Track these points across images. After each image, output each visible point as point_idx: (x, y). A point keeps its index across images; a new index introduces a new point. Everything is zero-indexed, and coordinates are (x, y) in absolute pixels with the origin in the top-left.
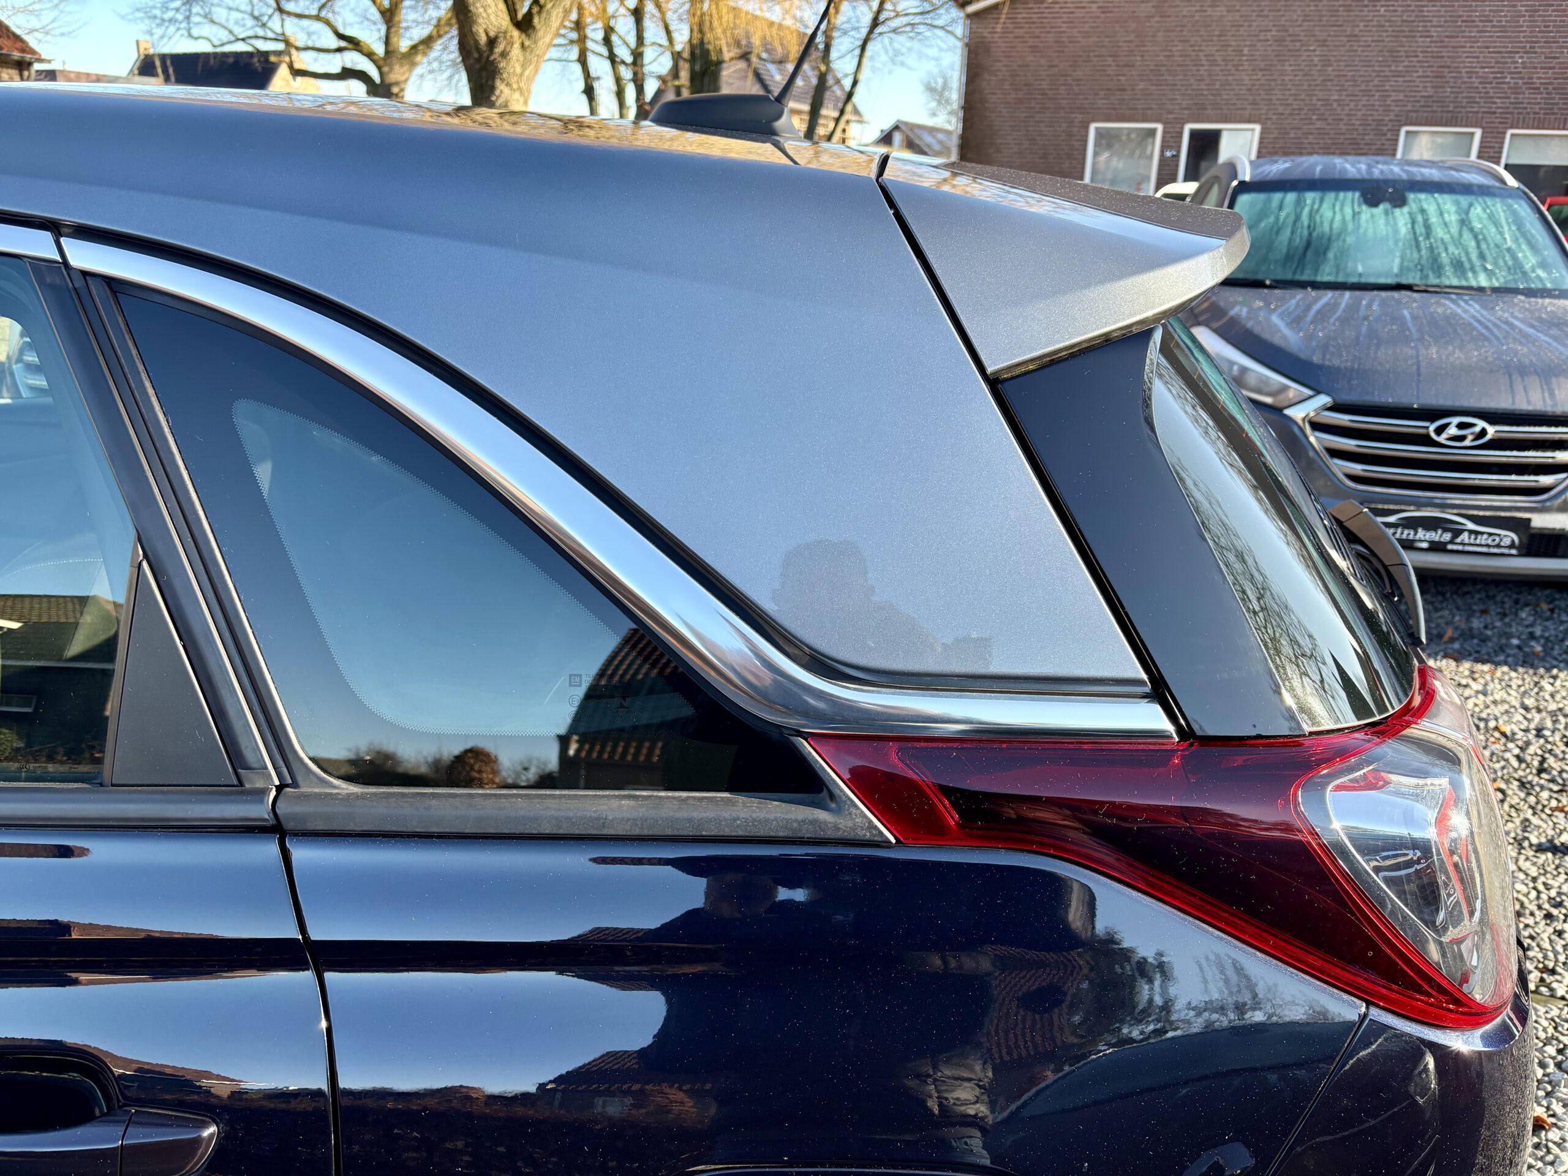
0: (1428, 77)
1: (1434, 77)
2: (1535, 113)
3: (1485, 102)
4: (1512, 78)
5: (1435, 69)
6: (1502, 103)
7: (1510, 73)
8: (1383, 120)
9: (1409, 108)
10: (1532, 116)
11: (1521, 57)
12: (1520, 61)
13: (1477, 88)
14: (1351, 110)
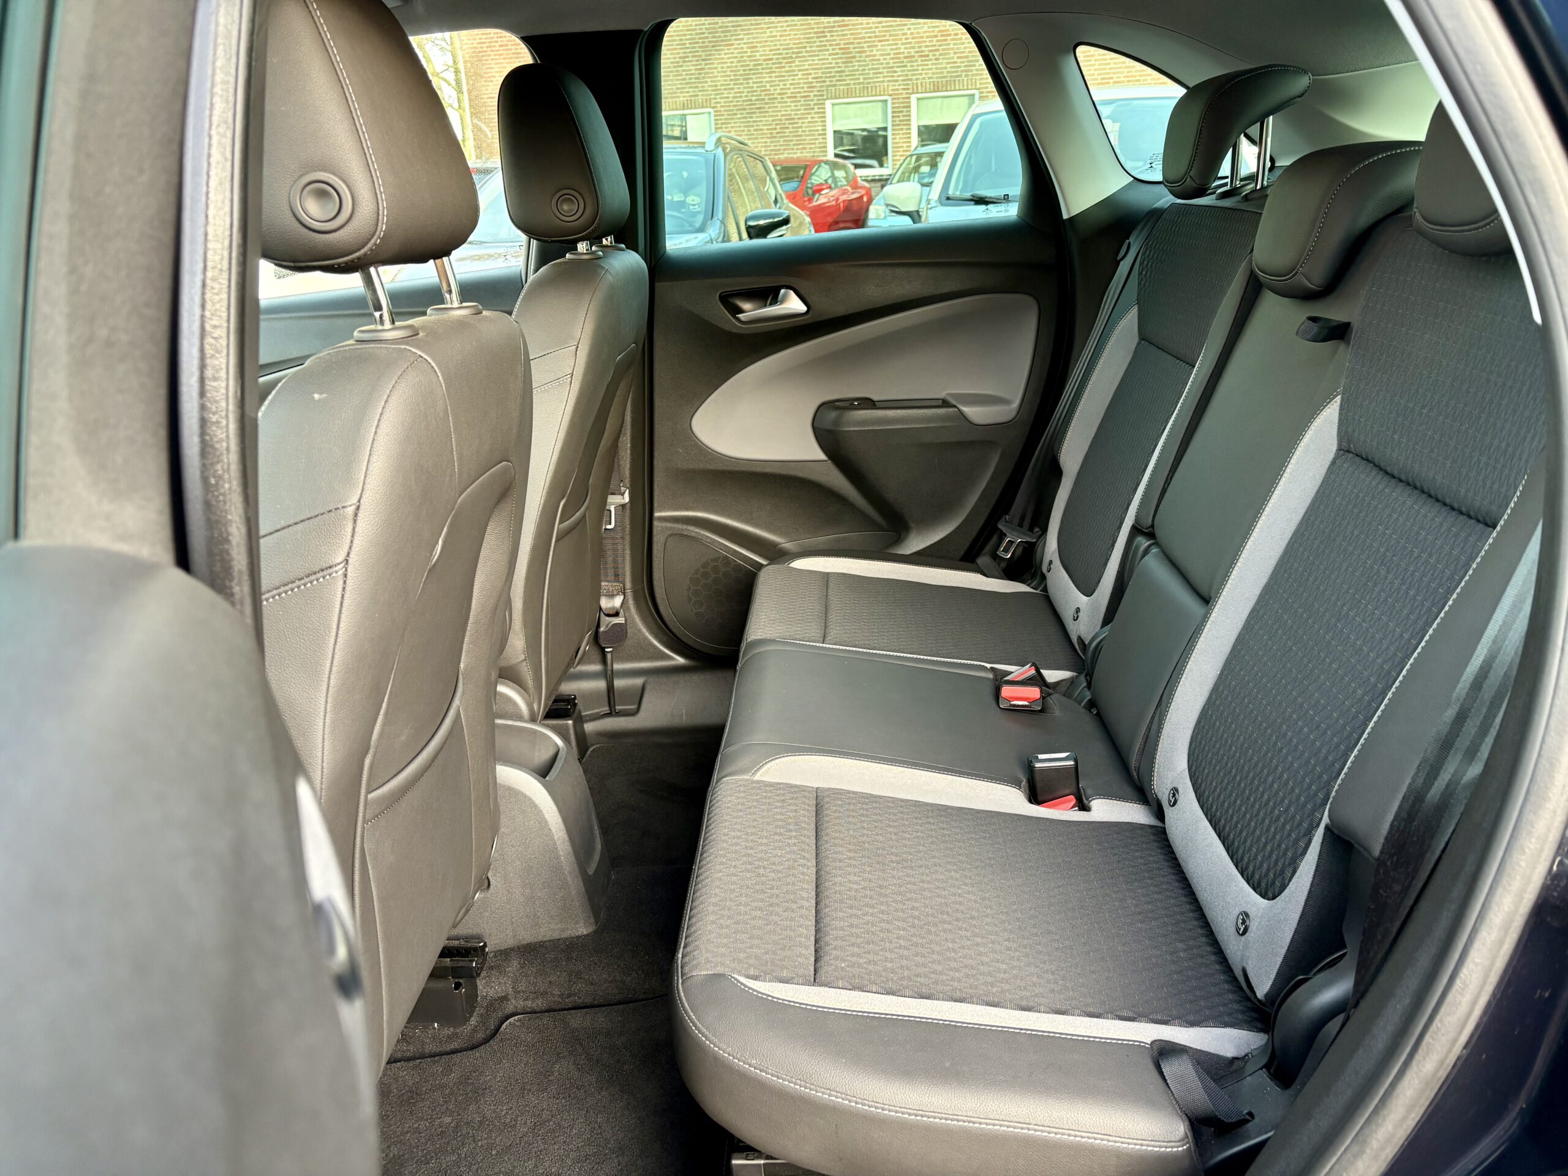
0: (837, 54)
1: (843, 54)
2: (929, 78)
3: (888, 72)
4: (906, 48)
5: (842, 46)
6: (902, 71)
7: (902, 44)
8: (809, 96)
9: (828, 83)
10: (928, 81)
11: (909, 29)
12: (909, 32)
13: (879, 60)
14: (781, 89)
